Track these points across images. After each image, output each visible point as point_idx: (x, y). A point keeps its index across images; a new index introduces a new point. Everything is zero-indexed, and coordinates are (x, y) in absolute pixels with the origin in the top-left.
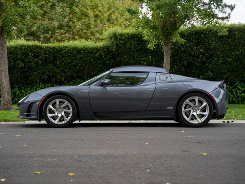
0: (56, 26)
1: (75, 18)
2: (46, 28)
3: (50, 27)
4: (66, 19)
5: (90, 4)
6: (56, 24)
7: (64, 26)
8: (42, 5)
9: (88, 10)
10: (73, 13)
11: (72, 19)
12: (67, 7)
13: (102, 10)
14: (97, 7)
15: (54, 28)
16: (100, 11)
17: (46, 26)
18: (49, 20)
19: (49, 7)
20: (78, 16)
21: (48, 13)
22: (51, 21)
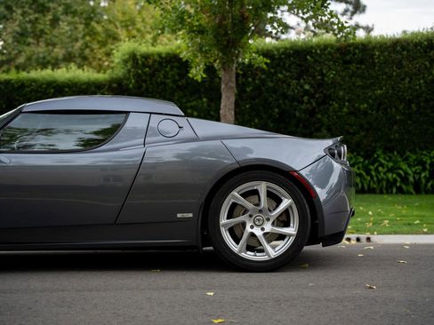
0: (61, 56)
1: (95, 42)
2: (41, 60)
3: (48, 58)
4: (79, 44)
5: (121, 18)
6: (59, 52)
7: (75, 57)
8: (37, 19)
9: (117, 28)
10: (93, 33)
11: (89, 44)
12: (81, 23)
13: (142, 28)
14: (133, 22)
15: (57, 59)
16: (138, 30)
17: (41, 55)
18: (47, 45)
19: (48, 23)
20: (100, 39)
21: (46, 33)
22: (50, 48)
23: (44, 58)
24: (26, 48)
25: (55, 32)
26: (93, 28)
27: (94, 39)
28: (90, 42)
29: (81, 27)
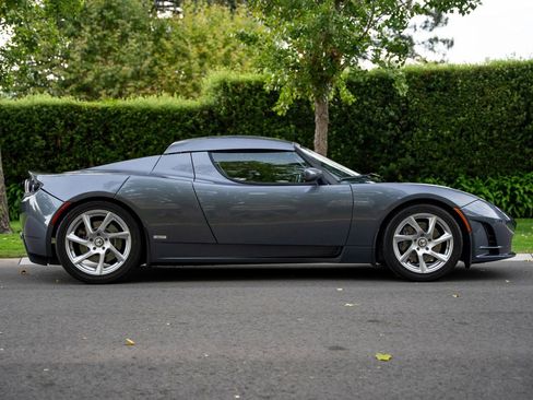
0: (129, 75)
2: (109, 79)
3: (117, 77)
5: (191, 34)
7: (143, 74)
9: (187, 45)
10: (161, 50)
12: (150, 40)
13: (214, 45)
14: (204, 39)
15: (125, 77)
16: (209, 47)
17: (110, 74)
22: (119, 66)
23: (112, 76)
29: (150, 44)
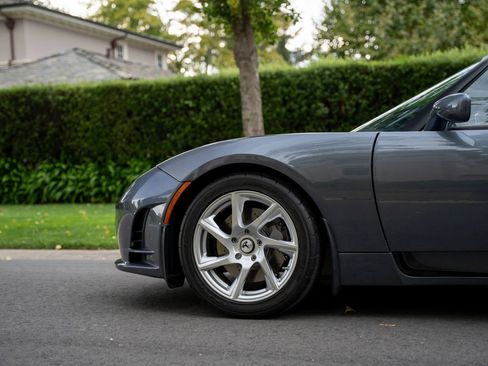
4: (455, 31)
8: (410, 10)
11: (466, 31)
18: (420, 36)
19: (422, 12)
20: (478, 24)
21: (420, 24)
24: (398, 41)
25: (429, 22)
26: (471, 12)
27: (471, 25)
28: (467, 28)
